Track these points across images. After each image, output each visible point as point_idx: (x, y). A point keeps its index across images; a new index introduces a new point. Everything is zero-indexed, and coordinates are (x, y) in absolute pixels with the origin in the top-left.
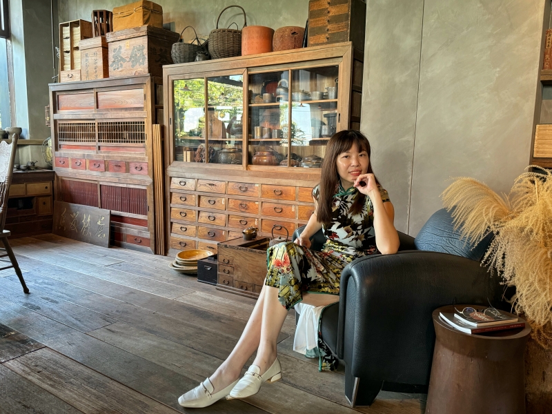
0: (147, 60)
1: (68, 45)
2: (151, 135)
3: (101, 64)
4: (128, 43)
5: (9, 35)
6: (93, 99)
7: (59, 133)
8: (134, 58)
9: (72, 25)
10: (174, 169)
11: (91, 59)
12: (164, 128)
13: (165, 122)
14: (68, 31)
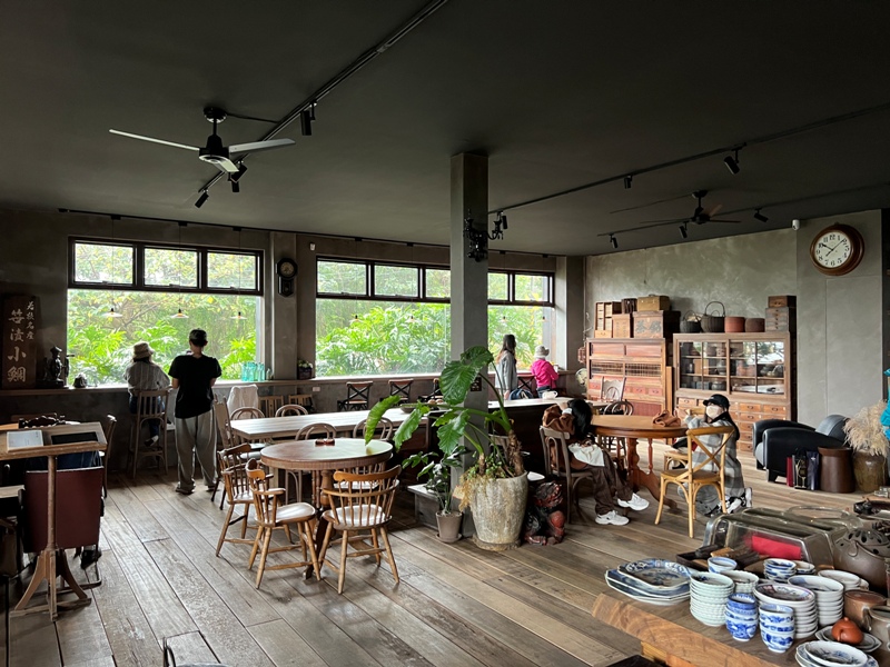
0: (662, 329)
1: (601, 315)
2: (665, 371)
3: (628, 329)
4: (648, 319)
5: (553, 305)
6: (622, 349)
7: (593, 368)
8: (653, 328)
9: (605, 304)
10: (680, 392)
11: (621, 326)
12: (673, 369)
13: (675, 366)
14: (601, 307)
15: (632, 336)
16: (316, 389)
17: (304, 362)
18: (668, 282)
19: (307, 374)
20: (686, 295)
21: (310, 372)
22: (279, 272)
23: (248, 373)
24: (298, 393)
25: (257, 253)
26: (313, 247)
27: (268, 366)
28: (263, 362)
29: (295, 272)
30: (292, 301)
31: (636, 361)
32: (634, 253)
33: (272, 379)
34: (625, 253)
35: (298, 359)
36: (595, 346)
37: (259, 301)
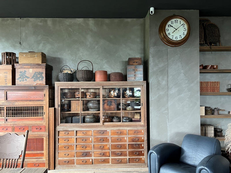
0: (45, 79)
2: (48, 112)
3: (10, 77)
4: (31, 70)
6: (3, 95)
8: (35, 77)
11: (2, 75)
12: (55, 109)
13: (56, 106)
15: (14, 83)
18: (41, 45)
31: (18, 104)
32: (9, 21)
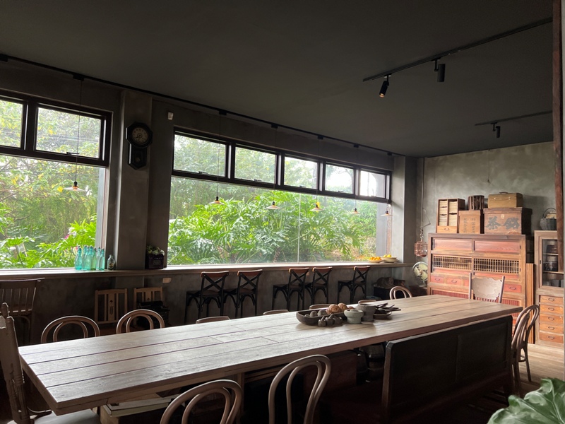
0: (520, 226)
1: (444, 211)
2: (525, 269)
3: (478, 224)
4: (503, 216)
5: (390, 202)
6: (471, 245)
7: (435, 262)
8: (508, 224)
9: (450, 201)
10: (543, 290)
11: (469, 222)
12: (534, 266)
13: (536, 262)
14: (445, 204)
15: (482, 231)
16: (167, 280)
17: (154, 248)
18: (516, 181)
19: (158, 263)
20: (540, 193)
21: (162, 260)
22: (130, 139)
23: (84, 259)
24: (146, 286)
25: (103, 116)
26: (171, 116)
27: (109, 251)
28: (104, 246)
29: (150, 140)
30: (144, 175)
31: (487, 256)
32: (475, 155)
33: (114, 268)
34: (464, 154)
35: (148, 244)
36: (436, 241)
37: (103, 173)
